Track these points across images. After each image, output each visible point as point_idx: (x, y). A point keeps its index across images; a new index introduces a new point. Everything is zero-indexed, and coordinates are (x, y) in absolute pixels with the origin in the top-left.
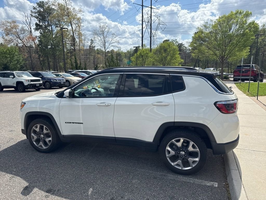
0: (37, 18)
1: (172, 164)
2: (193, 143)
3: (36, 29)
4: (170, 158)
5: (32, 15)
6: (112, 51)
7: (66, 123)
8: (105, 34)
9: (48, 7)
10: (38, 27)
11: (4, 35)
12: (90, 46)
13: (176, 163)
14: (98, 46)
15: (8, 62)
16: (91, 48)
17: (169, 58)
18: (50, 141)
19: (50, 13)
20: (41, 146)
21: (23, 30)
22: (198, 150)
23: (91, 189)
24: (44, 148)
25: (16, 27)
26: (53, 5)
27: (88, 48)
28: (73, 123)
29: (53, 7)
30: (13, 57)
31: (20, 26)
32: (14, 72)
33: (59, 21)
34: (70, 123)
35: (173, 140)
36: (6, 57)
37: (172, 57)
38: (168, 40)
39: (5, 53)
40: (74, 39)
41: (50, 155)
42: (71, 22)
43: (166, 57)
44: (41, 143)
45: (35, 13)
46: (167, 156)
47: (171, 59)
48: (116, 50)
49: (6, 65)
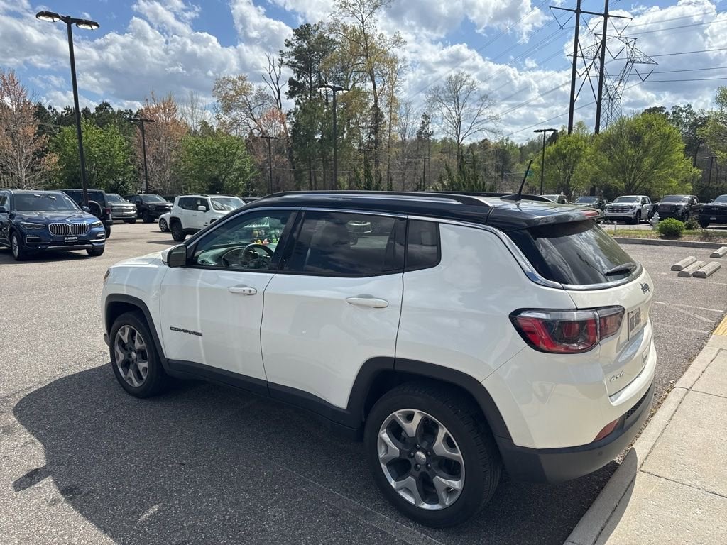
0: (293, 66)
1: (393, 483)
2: (446, 430)
3: (291, 94)
4: (388, 465)
5: (282, 61)
6: (485, 144)
7: (171, 328)
8: (462, 97)
9: (321, 37)
10: (296, 88)
11: (221, 110)
12: (420, 133)
13: (402, 483)
14: (440, 131)
15: (220, 175)
16: (423, 138)
17: (647, 161)
18: (145, 369)
19: (325, 52)
20: (130, 378)
21: (262, 97)
22: (459, 454)
23: (156, 508)
24: (136, 384)
25: (244, 91)
26: (331, 31)
27: (415, 137)
28: (185, 331)
29: (332, 36)
30: (232, 161)
31: (255, 86)
32: (209, 198)
33: (344, 69)
34: (179, 330)
35: (396, 413)
36: (217, 161)
37: (658, 160)
38: (662, 109)
39: (217, 152)
40: (378, 116)
41: (144, 402)
42: (371, 73)
43: (640, 160)
44: (131, 373)
45: (290, 54)
46: (381, 456)
47: (653, 166)
48: (493, 140)
49: (216, 179)
